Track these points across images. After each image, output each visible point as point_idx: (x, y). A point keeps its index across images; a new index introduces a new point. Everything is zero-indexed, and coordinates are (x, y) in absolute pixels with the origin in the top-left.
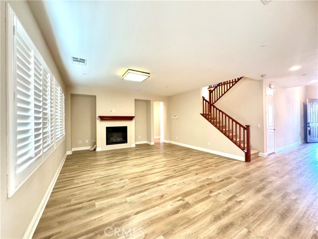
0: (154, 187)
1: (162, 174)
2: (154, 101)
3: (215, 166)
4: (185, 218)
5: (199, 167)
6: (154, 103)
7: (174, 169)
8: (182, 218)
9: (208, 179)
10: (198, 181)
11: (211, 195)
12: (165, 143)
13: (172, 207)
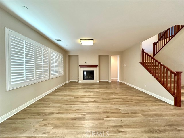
0: (80, 104)
1: (93, 99)
2: (111, 55)
3: (135, 103)
4: (72, 124)
5: (122, 100)
6: (111, 57)
7: (102, 98)
8: (71, 124)
9: (117, 109)
10: (108, 108)
11: (104, 119)
12: (119, 82)
13: (75, 116)
